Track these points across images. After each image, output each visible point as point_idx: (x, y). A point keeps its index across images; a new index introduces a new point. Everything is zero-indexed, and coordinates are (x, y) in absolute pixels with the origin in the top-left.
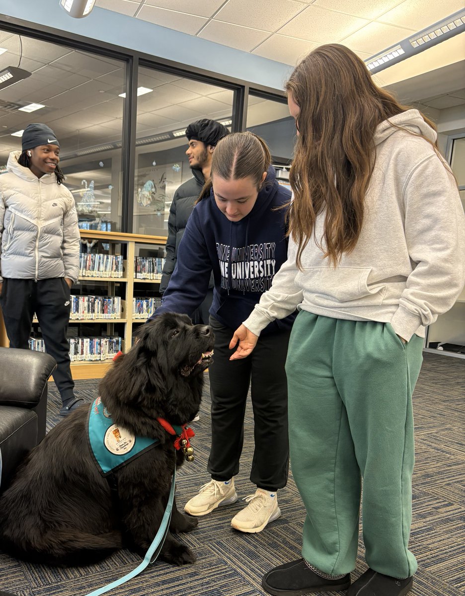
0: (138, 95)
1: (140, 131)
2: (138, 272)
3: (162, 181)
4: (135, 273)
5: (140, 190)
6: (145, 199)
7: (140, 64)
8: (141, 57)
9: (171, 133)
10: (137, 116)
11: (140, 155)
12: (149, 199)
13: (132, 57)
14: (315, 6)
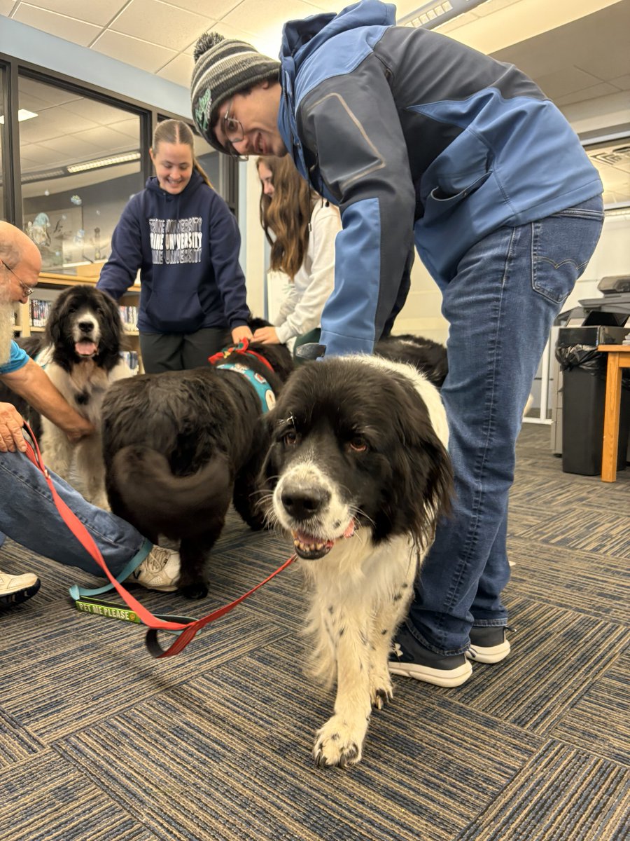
0: (20, 120)
1: (24, 167)
2: (36, 319)
3: (58, 229)
4: (31, 320)
5: (30, 224)
6: (38, 236)
7: (21, 73)
8: (20, 65)
9: (65, 169)
10: (21, 148)
11: (27, 199)
12: (44, 235)
13: (9, 63)
14: (223, 23)
